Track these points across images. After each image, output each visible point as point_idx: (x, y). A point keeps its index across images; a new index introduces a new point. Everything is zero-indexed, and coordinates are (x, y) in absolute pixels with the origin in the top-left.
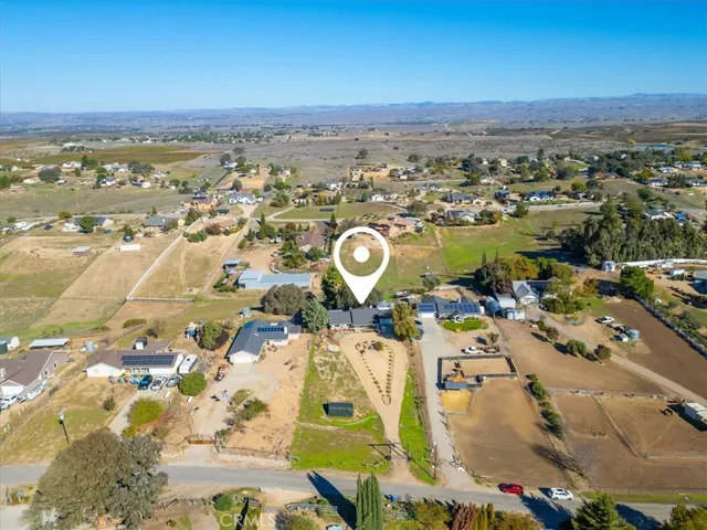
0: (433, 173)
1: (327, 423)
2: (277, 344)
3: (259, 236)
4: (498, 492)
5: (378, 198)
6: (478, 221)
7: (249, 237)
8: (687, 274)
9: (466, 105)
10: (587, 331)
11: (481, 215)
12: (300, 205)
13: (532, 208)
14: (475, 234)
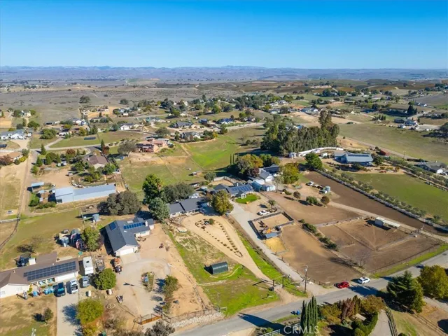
0: (145, 111)
1: (217, 280)
2: (143, 235)
3: (46, 162)
4: (336, 289)
5: (126, 128)
6: (204, 138)
7: (38, 163)
8: (330, 154)
9: (134, 69)
10: (306, 191)
11: (204, 134)
12: (66, 137)
13: (229, 128)
14: (205, 145)
